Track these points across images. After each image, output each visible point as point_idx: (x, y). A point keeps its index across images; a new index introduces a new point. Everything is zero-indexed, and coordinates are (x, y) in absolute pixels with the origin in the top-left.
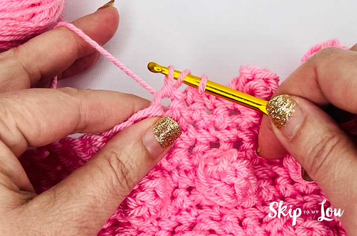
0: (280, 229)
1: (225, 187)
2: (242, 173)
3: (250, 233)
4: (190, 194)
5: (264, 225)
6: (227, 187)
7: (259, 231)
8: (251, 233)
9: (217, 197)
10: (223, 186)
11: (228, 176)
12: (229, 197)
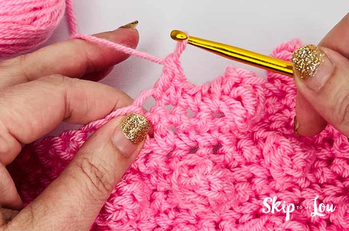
1: (198, 199)
4: (168, 197)
6: (200, 198)
9: (192, 205)
10: (196, 198)
11: (201, 189)
12: (203, 206)
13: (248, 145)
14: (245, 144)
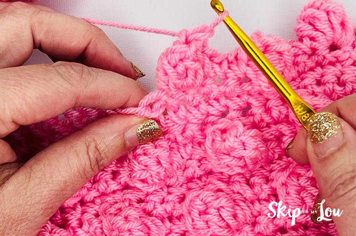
0: (284, 182)
1: (233, 161)
2: (250, 145)
3: (257, 191)
4: (201, 164)
5: (270, 182)
6: (236, 161)
7: (265, 189)
8: (259, 191)
9: (228, 169)
10: (231, 161)
11: (236, 150)
12: (240, 168)
13: (277, 105)
14: (274, 104)
